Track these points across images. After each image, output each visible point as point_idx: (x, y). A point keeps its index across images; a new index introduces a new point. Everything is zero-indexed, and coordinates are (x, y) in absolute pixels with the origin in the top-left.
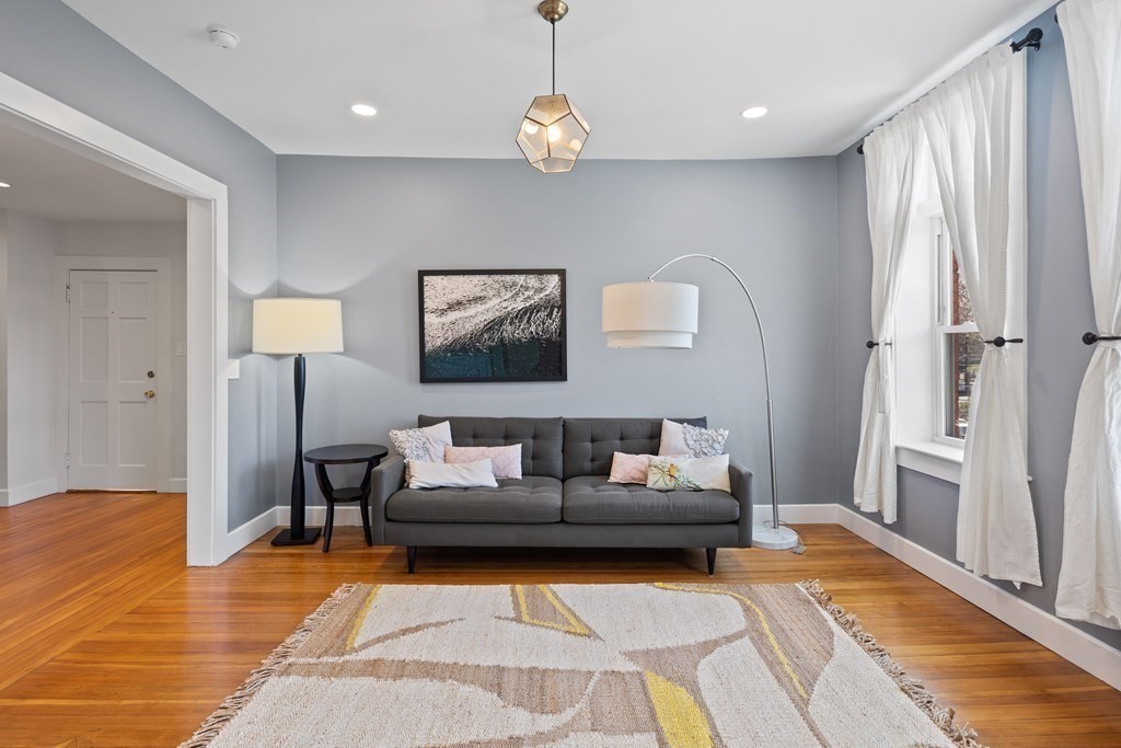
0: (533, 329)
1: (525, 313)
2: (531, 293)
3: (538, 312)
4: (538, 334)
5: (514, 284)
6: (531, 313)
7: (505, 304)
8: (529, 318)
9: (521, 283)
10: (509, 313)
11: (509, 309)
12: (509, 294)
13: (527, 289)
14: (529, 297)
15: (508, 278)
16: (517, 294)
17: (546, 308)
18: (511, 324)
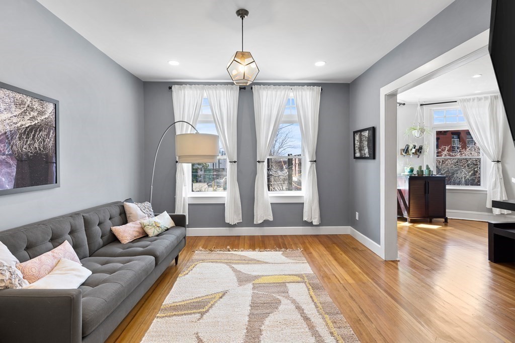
0: (36, 145)
1: (31, 131)
2: (35, 114)
3: (40, 131)
4: (40, 150)
5: (22, 103)
6: (36, 131)
7: (15, 120)
8: (34, 136)
9: (28, 103)
10: (18, 129)
11: (19, 125)
12: (18, 112)
13: (33, 110)
14: (33, 117)
15: (18, 96)
16: (25, 112)
17: (45, 129)
18: (20, 138)
